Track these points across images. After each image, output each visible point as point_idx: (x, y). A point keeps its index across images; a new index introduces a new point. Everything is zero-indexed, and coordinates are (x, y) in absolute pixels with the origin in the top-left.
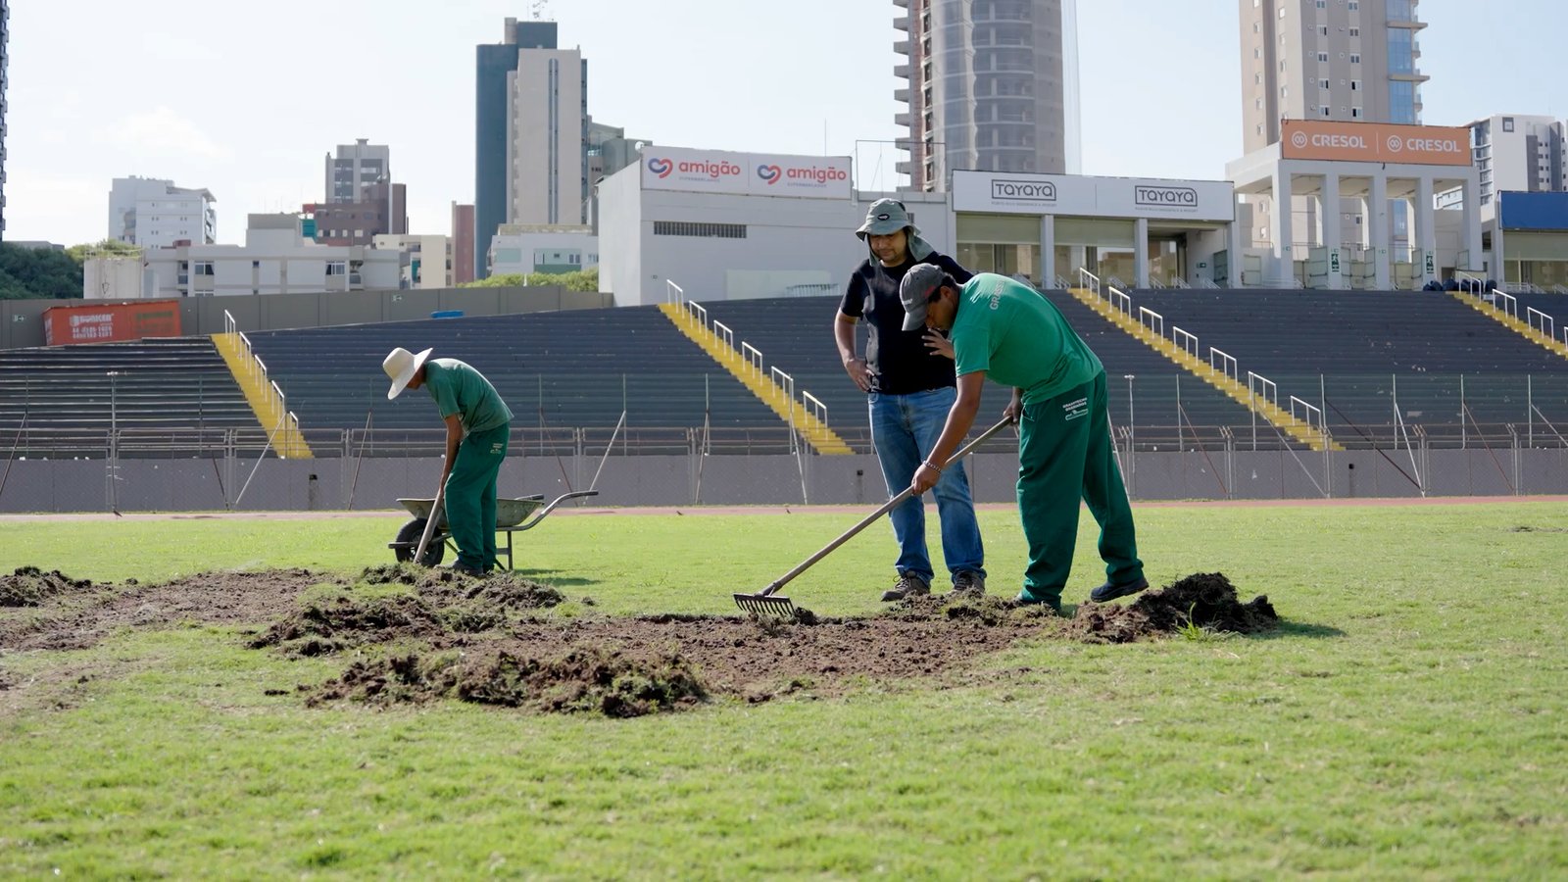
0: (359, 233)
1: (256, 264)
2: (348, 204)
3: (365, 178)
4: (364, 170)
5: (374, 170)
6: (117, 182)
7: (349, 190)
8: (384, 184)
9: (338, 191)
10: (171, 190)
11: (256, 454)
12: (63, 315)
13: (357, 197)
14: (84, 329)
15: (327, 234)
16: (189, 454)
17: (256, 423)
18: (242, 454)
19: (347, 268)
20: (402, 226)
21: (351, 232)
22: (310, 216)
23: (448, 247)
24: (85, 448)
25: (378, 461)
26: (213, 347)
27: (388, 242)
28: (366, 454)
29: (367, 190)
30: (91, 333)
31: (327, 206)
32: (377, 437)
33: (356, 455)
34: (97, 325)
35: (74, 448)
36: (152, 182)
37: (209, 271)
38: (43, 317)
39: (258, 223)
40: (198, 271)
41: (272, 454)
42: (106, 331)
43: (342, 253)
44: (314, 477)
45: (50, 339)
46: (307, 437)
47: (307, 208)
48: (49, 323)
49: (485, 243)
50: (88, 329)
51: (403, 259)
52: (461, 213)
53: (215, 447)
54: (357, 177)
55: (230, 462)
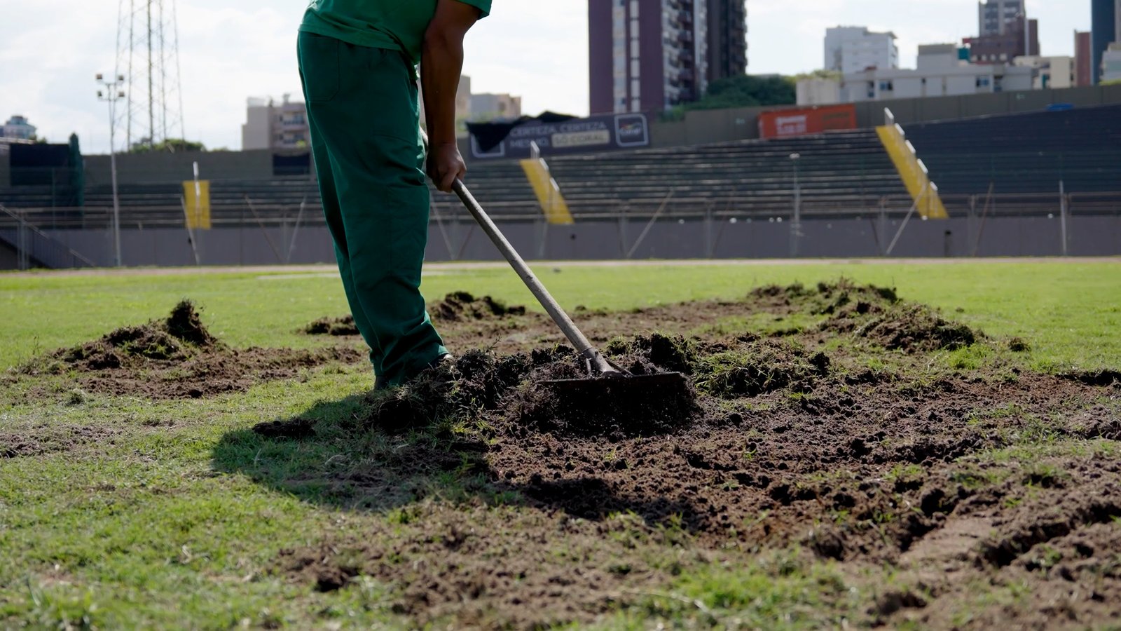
0: (1003, 57)
1: (924, 81)
2: (994, 36)
3: (1008, 15)
4: (1007, 10)
5: (1013, 10)
6: (829, 31)
7: (995, 26)
8: (1021, 20)
9: (987, 27)
10: (865, 32)
11: (901, 216)
12: (771, 117)
13: (1002, 30)
14: (786, 127)
15: (979, 58)
16: (853, 216)
17: (905, 192)
18: (892, 216)
19: (992, 81)
20: (1035, 49)
21: (998, 56)
22: (968, 46)
23: (1072, 64)
24: (778, 212)
25: (999, 220)
26: (877, 136)
27: (1025, 62)
28: (989, 215)
29: (1009, 25)
30: (791, 130)
31: (981, 38)
32: (998, 201)
33: (980, 215)
34: (794, 124)
35: (770, 212)
36: (853, 30)
37: (890, 87)
38: (756, 120)
39: (925, 51)
40: (882, 87)
41: (916, 215)
42: (802, 128)
43: (988, 70)
44: (948, 233)
45: (762, 133)
46: (944, 202)
47: (965, 41)
48: (761, 124)
49: (1098, 59)
50: (788, 126)
51: (1034, 73)
52: (1081, 38)
53: (872, 210)
54: (1001, 15)
55: (882, 222)
